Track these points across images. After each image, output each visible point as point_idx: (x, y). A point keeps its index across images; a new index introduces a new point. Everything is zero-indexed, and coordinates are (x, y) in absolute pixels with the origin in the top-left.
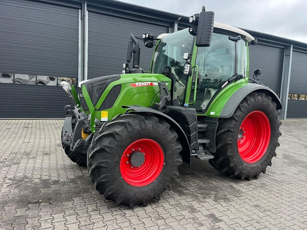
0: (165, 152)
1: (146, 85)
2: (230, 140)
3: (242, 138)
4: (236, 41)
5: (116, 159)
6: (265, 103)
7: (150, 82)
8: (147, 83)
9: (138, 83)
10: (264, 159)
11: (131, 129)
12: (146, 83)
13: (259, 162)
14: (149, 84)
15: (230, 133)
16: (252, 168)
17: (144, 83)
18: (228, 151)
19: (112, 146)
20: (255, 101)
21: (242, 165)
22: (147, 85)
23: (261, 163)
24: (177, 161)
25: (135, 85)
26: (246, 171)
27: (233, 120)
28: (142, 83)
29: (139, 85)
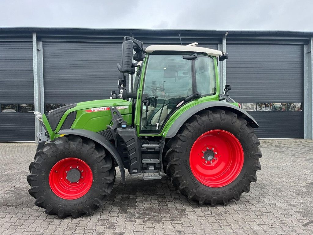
0: (92, 170)
1: (102, 110)
2: (175, 161)
3: (213, 160)
4: (193, 59)
5: (42, 174)
6: (225, 121)
7: (107, 107)
8: (104, 108)
9: (93, 109)
10: (234, 184)
11: (55, 149)
12: (102, 108)
13: (227, 187)
14: (106, 109)
15: (176, 154)
16: (213, 193)
17: (100, 108)
18: (176, 172)
19: (39, 163)
20: (209, 119)
21: (196, 189)
22: (104, 109)
23: (230, 187)
24: (106, 179)
25: (91, 111)
26: (204, 196)
27: (179, 140)
28: (98, 108)
29: (94, 111)
